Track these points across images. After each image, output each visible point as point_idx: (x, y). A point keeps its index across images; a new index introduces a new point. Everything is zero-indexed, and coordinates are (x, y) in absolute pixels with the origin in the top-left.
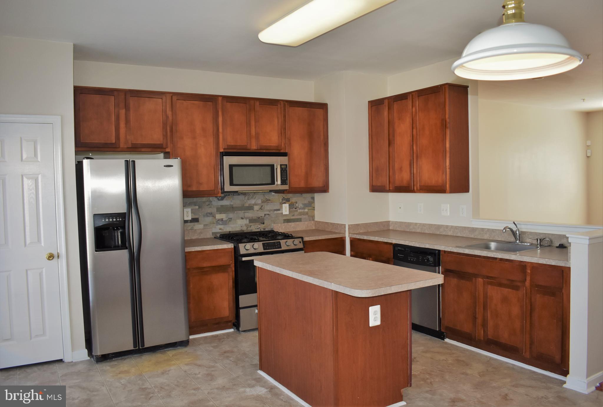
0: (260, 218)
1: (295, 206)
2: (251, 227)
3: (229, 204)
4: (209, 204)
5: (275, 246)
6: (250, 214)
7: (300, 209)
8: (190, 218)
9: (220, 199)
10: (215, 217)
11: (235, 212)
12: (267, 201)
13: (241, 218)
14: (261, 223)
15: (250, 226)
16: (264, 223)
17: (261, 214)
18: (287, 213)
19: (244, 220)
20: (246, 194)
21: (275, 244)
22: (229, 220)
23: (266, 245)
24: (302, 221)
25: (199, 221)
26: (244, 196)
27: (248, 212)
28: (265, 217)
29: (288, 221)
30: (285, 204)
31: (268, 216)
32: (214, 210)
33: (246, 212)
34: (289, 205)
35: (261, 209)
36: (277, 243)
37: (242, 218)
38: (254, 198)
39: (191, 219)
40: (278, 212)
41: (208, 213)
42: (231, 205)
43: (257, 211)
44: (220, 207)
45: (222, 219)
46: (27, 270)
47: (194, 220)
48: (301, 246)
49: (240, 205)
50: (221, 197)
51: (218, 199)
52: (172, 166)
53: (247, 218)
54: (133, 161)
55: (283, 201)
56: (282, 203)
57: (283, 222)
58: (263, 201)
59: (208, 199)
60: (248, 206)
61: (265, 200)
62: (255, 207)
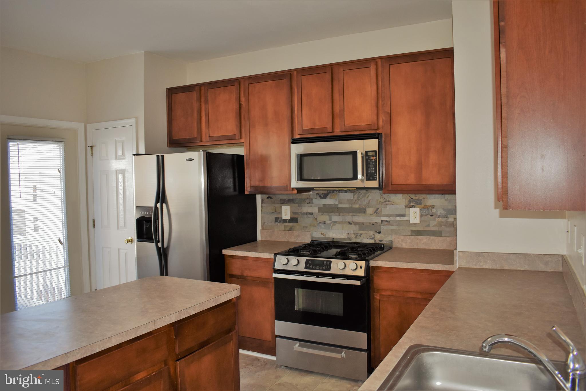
0: (375, 224)
1: (431, 213)
2: (361, 236)
3: (333, 204)
4: (309, 203)
5: (323, 266)
6: (360, 218)
7: (439, 217)
8: (288, 217)
9: (322, 196)
10: (316, 219)
11: (341, 214)
12: (386, 202)
13: (348, 223)
14: (376, 232)
15: (361, 234)
16: (380, 233)
17: (377, 220)
18: (417, 221)
20: (355, 191)
21: (324, 263)
22: (333, 223)
23: (310, 262)
24: (443, 236)
25: (298, 222)
26: (352, 194)
27: (358, 216)
28: (382, 224)
29: (418, 233)
30: (415, 207)
31: (386, 223)
32: (315, 210)
34: (420, 210)
35: (377, 213)
36: (326, 263)
38: (366, 196)
39: (289, 219)
40: (405, 219)
41: (309, 213)
42: (335, 205)
43: (371, 215)
44: (322, 206)
45: (325, 221)
46: (119, 250)
47: (293, 220)
48: (361, 273)
49: (347, 206)
50: (324, 194)
51: (320, 197)
52: (193, 160)
53: (356, 223)
54: (163, 157)
55: (411, 203)
56: (408, 206)
57: (409, 233)
58: (378, 202)
59: (309, 196)
60: (358, 207)
61: (382, 200)
62: (367, 209)
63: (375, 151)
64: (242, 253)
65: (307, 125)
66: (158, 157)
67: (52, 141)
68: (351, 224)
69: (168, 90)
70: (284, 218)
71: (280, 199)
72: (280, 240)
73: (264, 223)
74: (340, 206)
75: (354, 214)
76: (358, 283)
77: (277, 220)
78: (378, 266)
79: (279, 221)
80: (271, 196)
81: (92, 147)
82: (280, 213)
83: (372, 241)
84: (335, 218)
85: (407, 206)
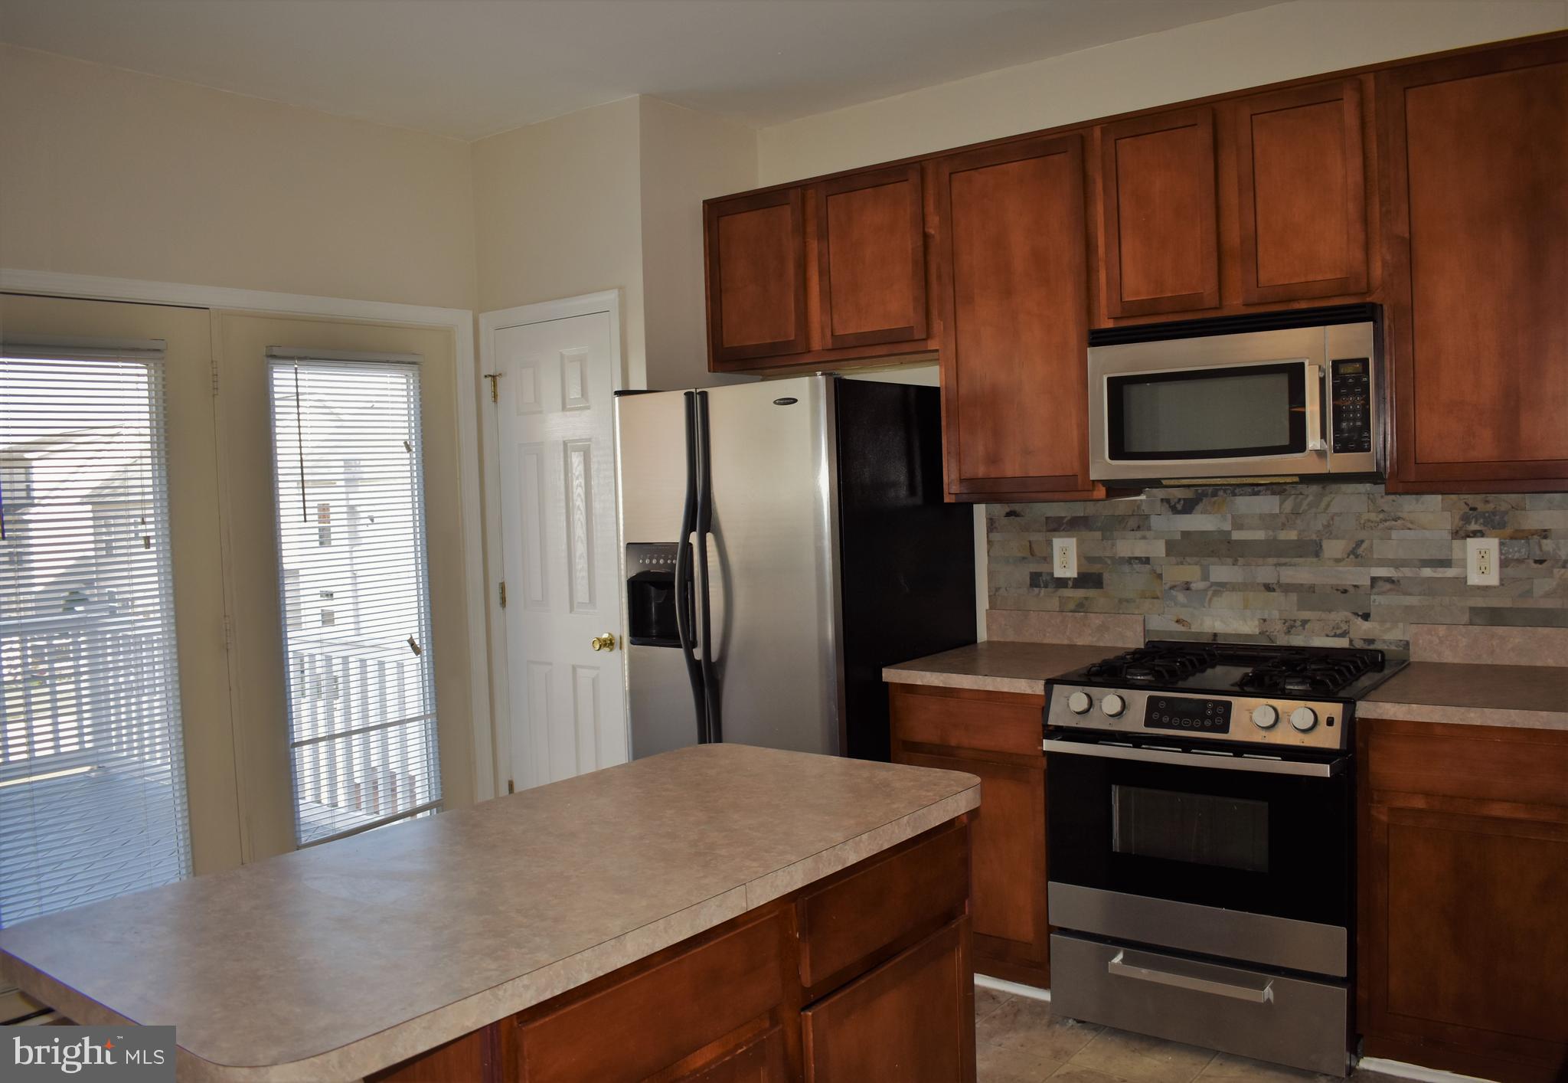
0: (1351, 590)
1: (1538, 553)
2: (1307, 626)
3: (1213, 529)
4: (1139, 527)
5: (1204, 717)
6: (1301, 573)
7: (1564, 567)
8: (1071, 572)
9: (1179, 507)
10: (1160, 576)
11: (1240, 560)
12: (1386, 521)
13: (1263, 588)
14: (1356, 614)
15: (1304, 622)
16: (1366, 617)
17: (1359, 576)
18: (1492, 579)
19: (1277, 596)
20: (1285, 490)
21: (1206, 708)
22: (1213, 588)
23: (1162, 705)
25: (1104, 586)
26: (1277, 497)
27: (1295, 565)
28: (1375, 590)
29: (1493, 617)
30: (1483, 536)
31: (1388, 586)
32: (1157, 549)
33: (1285, 564)
34: (1502, 544)
35: (1357, 557)
36: (1214, 709)
37: (1268, 588)
38: (1323, 505)
39: (1076, 576)
40: (1450, 573)
41: (1136, 558)
42: (1221, 532)
43: (1338, 561)
44: (1178, 537)
45: (1187, 583)
46: (574, 668)
47: (1088, 579)
48: (1329, 738)
49: (1260, 535)
50: (1184, 499)
51: (1175, 510)
52: (795, 401)
53: (1287, 588)
54: (704, 396)
55: (1470, 523)
56: (1462, 533)
57: (1466, 618)
58: (1362, 522)
59: (1136, 508)
60: (1296, 538)
61: (1373, 516)
62: (1326, 544)
63: (1364, 362)
64: (941, 678)
65: (1136, 287)
66: (689, 396)
67: (388, 362)
68: (1274, 590)
69: (706, 206)
70: (1059, 573)
71: (1047, 518)
72: (1046, 641)
73: (998, 589)
74: (1237, 535)
75: (1283, 560)
76: (1324, 770)
77: (1036, 580)
78: (1385, 717)
79: (1042, 586)
80: (1016, 507)
81: (494, 377)
82: (1048, 559)
83: (1343, 643)
84: (1222, 572)
85: (1457, 532)
